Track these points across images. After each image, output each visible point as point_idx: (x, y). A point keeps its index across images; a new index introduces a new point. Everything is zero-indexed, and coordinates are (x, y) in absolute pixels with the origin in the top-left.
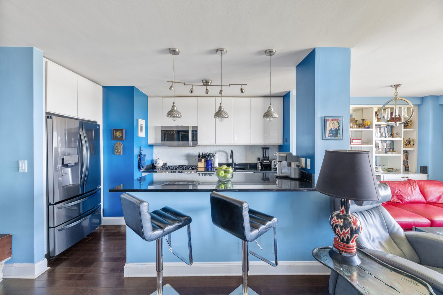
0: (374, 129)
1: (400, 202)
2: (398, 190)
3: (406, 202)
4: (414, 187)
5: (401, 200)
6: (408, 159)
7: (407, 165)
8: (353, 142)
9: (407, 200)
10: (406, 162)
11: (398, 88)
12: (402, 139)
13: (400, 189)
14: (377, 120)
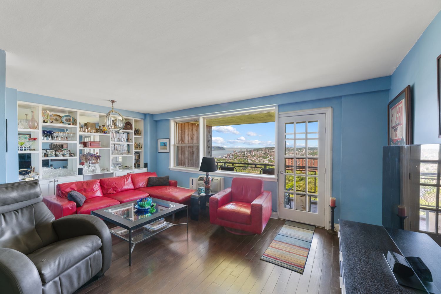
0: (110, 135)
1: (114, 192)
2: (114, 183)
3: (119, 191)
4: (127, 179)
5: (115, 191)
6: (139, 158)
7: (139, 162)
8: (91, 145)
9: (119, 190)
10: (138, 160)
11: (114, 104)
12: (133, 143)
13: (116, 182)
14: (114, 127)
